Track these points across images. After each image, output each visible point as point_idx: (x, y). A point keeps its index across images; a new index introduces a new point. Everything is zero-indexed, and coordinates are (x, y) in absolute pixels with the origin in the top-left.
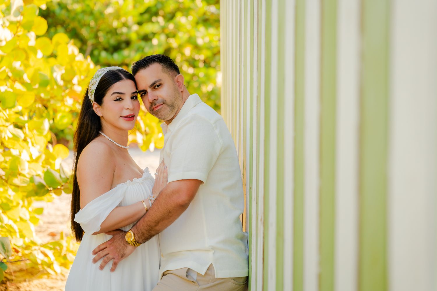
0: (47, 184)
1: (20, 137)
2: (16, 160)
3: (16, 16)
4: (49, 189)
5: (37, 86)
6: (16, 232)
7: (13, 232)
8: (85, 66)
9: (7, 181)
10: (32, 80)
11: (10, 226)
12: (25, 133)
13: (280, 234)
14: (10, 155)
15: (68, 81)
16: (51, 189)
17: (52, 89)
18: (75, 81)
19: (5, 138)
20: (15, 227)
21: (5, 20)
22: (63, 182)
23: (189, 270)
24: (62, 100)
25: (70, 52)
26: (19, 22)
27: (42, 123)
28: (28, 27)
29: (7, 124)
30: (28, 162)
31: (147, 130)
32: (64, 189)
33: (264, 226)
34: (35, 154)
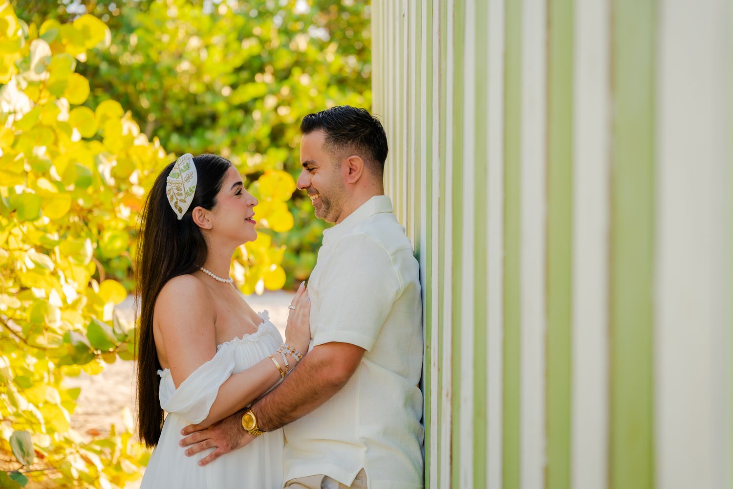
0: (92, 344)
1: (48, 267)
2: (42, 306)
3: (38, 72)
4: (96, 352)
5: (72, 187)
6: (40, 423)
7: (35, 424)
8: (149, 153)
9: (25, 341)
10: (64, 177)
11: (31, 413)
12: (55, 262)
13: (480, 413)
14: (32, 297)
15: (121, 179)
16: (99, 352)
17: (97, 191)
18: (134, 178)
19: (21, 270)
20: (39, 415)
21: (20, 78)
22: (119, 340)
23: (326, 479)
24: (113, 211)
25: (125, 131)
26: (43, 82)
27: (83, 246)
28: (57, 90)
29: (26, 247)
30: (61, 308)
31: (252, 258)
32: (119, 353)
33: (452, 405)
34: (71, 297)
